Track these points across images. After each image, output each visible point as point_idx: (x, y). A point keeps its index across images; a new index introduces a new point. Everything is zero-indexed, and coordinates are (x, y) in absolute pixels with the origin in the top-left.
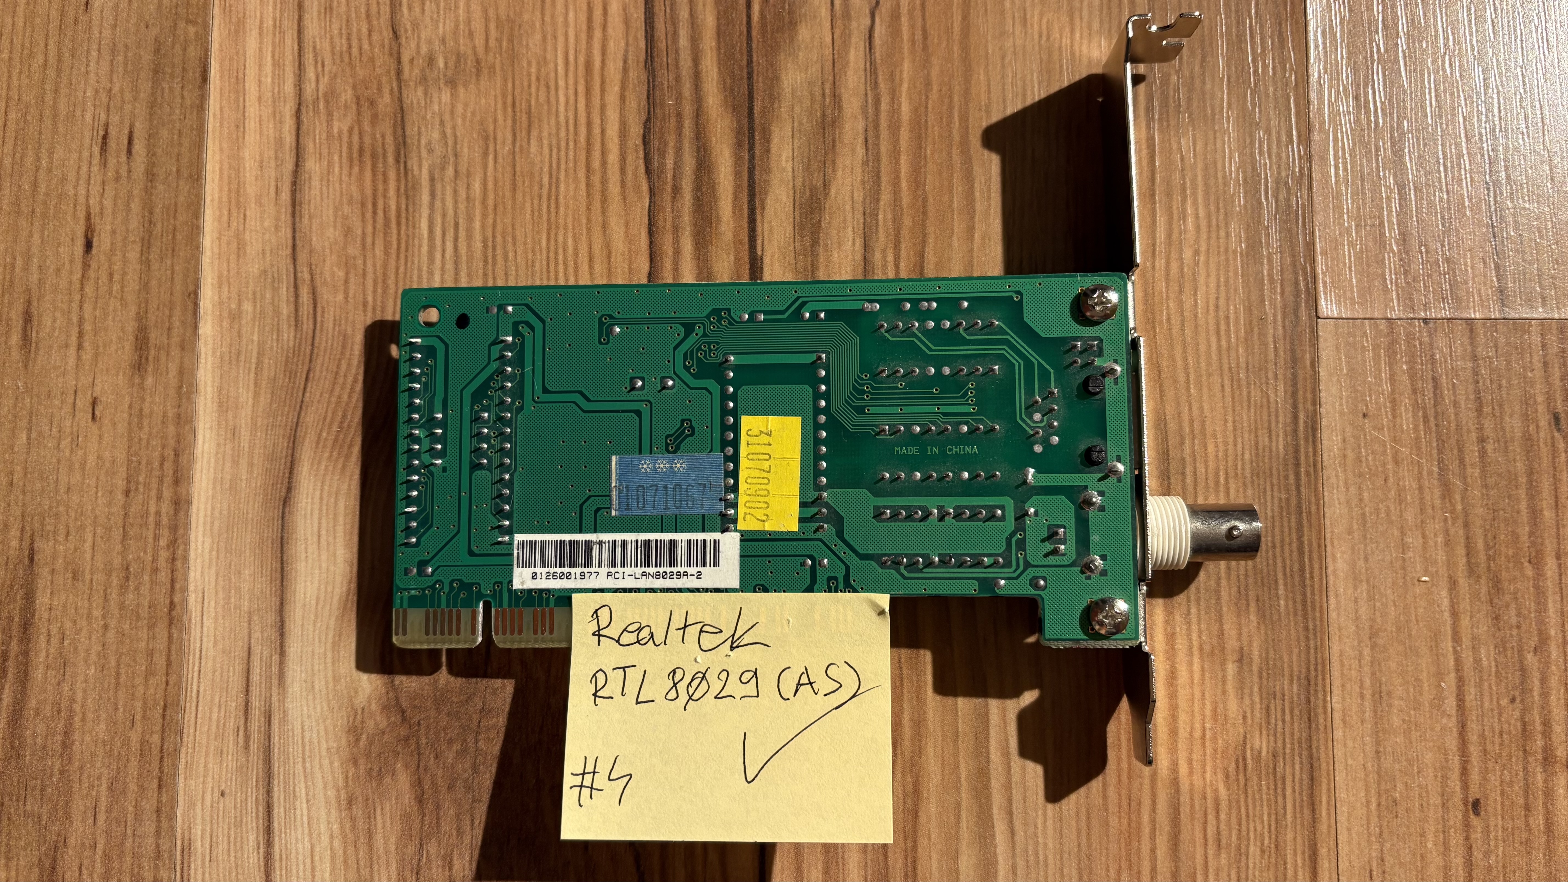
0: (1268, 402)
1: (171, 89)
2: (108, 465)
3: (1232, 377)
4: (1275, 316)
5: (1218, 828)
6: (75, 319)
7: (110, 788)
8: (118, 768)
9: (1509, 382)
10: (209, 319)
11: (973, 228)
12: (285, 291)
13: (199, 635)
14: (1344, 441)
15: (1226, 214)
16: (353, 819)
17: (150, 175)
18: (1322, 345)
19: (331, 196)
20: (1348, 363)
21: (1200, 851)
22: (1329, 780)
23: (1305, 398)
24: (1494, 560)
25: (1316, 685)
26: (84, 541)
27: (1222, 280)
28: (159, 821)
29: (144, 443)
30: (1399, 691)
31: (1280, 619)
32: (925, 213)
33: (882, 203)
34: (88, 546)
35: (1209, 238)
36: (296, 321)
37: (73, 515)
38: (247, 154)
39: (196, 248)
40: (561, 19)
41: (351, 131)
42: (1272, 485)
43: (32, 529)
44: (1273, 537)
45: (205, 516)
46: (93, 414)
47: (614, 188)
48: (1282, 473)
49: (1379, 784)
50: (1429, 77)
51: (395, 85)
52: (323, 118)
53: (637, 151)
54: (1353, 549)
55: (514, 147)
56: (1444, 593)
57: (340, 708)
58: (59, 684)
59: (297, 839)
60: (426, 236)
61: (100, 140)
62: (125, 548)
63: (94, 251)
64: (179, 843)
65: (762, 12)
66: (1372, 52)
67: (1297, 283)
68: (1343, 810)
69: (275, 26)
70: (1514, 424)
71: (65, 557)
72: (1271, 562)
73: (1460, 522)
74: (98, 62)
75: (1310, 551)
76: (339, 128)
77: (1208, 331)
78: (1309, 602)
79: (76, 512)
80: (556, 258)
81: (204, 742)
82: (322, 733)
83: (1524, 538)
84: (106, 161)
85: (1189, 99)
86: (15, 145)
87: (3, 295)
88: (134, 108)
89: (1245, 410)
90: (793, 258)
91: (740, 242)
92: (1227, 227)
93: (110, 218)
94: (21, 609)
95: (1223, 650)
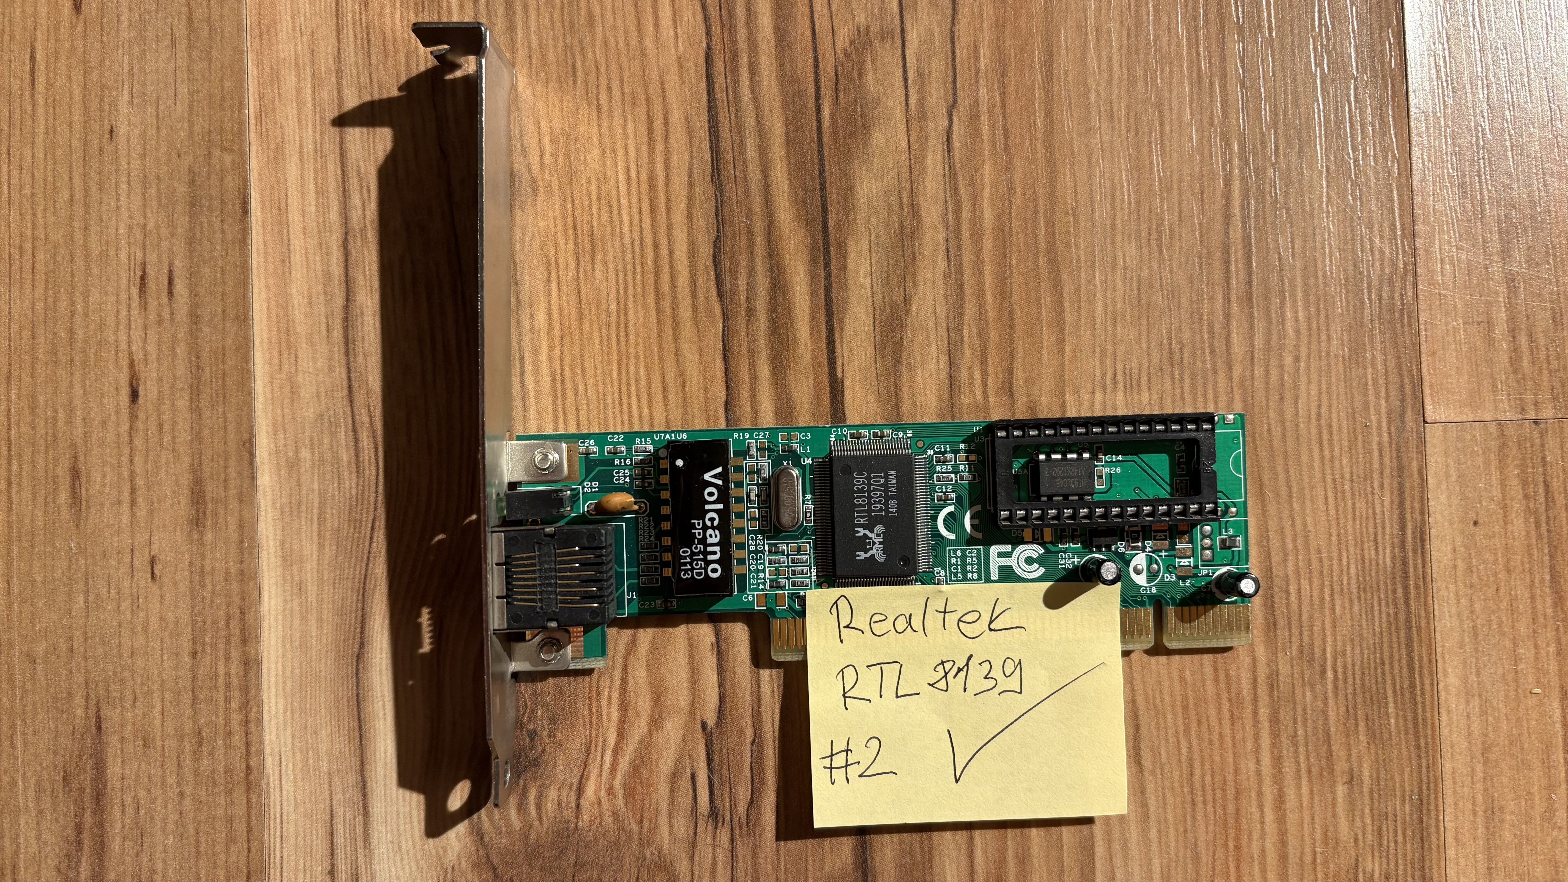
0: (1374, 513)
1: (210, 224)
2: (171, 626)
3: (1335, 488)
4: (1379, 422)
6: (126, 474)
10: (266, 467)
11: (1064, 340)
12: (343, 436)
13: (278, 799)
14: (1455, 551)
15: (1327, 316)
17: (195, 318)
18: (1429, 450)
20: (1457, 469)
25: (1429, 804)
26: (153, 707)
27: (1324, 386)
29: (208, 602)
30: (1512, 806)
31: (1390, 738)
32: (1012, 327)
33: (966, 318)
34: (157, 712)
35: (1309, 343)
36: (358, 467)
37: (139, 680)
38: (294, 291)
39: (249, 395)
40: (619, 131)
42: (1380, 600)
43: (98, 697)
44: (1382, 654)
45: (277, 675)
46: (153, 573)
47: (685, 313)
48: (1390, 587)
51: (447, 209)
53: (708, 273)
54: (1465, 663)
55: (578, 272)
56: (1556, 704)
57: (429, 867)
58: (137, 855)
61: (138, 281)
62: (196, 712)
63: (141, 400)
65: (832, 116)
67: (1402, 387)
69: (315, 150)
71: (134, 724)
72: (1380, 679)
74: (129, 196)
75: (1421, 667)
77: (1310, 441)
78: (1420, 720)
79: (142, 677)
80: (628, 390)
84: (146, 303)
85: (1287, 194)
86: (46, 289)
87: (46, 452)
88: (172, 245)
89: (1350, 523)
90: (875, 380)
91: (819, 364)
92: (1328, 330)
93: (155, 364)
94: (92, 780)
95: (1332, 772)
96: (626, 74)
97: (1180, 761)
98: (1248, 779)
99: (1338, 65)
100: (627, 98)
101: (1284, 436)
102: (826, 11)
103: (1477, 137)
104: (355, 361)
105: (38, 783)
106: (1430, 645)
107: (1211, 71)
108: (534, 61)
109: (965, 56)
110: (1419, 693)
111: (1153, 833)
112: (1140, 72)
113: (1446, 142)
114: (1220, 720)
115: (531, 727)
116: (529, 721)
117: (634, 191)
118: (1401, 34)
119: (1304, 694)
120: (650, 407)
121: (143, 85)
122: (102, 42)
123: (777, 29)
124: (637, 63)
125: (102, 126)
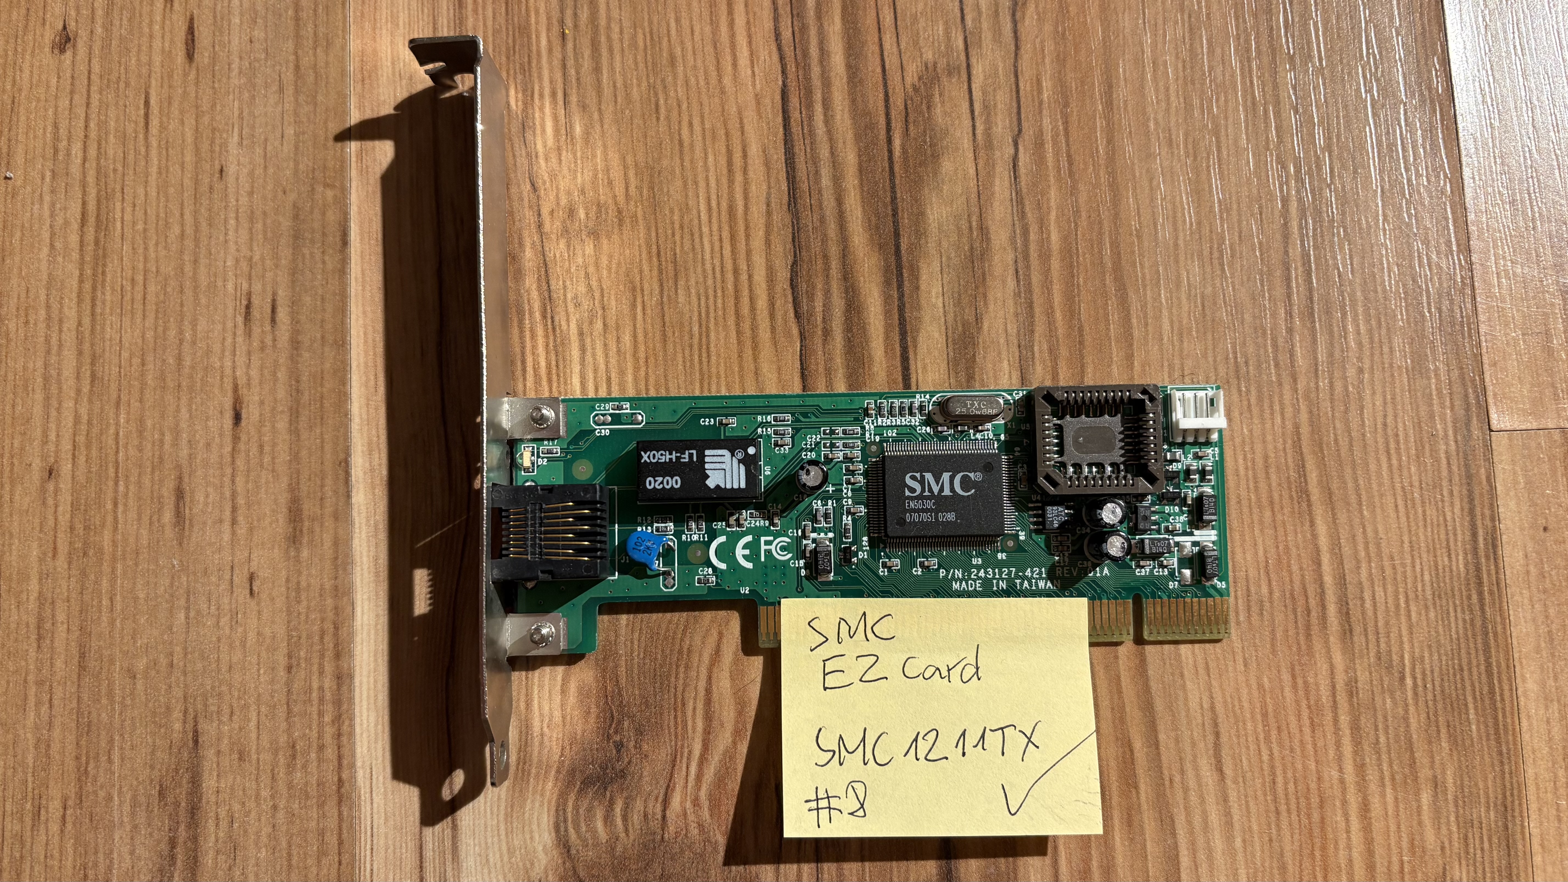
0: (1445, 520)
1: (312, 254)
2: (268, 641)
3: (1405, 496)
4: (1445, 431)
6: (228, 494)
10: (361, 486)
11: (1133, 355)
12: (436, 455)
13: (369, 812)
14: (1526, 556)
15: (1388, 329)
17: (295, 344)
18: (1494, 457)
20: (1524, 476)
23: (1483, 514)
25: (1513, 810)
26: (249, 720)
27: (1388, 397)
29: (303, 617)
31: (1472, 745)
32: (1081, 343)
33: (1037, 335)
34: (253, 724)
35: (1372, 355)
36: (450, 485)
37: (236, 694)
39: (345, 415)
40: (700, 163)
42: (1455, 606)
43: (196, 711)
44: (1460, 660)
45: (369, 689)
46: (251, 589)
47: (765, 334)
48: (1464, 593)
51: (536, 238)
53: (785, 296)
54: (1542, 668)
55: (662, 298)
58: (230, 869)
61: (243, 310)
62: (290, 726)
63: (243, 423)
65: (903, 146)
67: (1466, 396)
71: (230, 737)
72: (1459, 686)
74: (236, 231)
75: (1499, 673)
77: (1377, 451)
78: (1501, 727)
79: (239, 691)
84: (250, 331)
85: (1343, 213)
86: (157, 318)
87: (153, 472)
88: (276, 275)
89: (1421, 530)
92: (1390, 342)
93: (258, 389)
94: (188, 793)
95: (1416, 779)
96: (706, 110)
97: (1262, 769)
98: (1332, 787)
99: (1387, 90)
100: (708, 134)
101: (1351, 445)
102: (895, 50)
103: (1525, 157)
104: (448, 383)
105: (134, 798)
106: (1508, 651)
107: (1265, 99)
108: (619, 100)
109: (1028, 89)
110: (1498, 698)
111: (1238, 842)
112: (1196, 102)
113: (1495, 162)
114: (1300, 727)
115: (617, 738)
116: (616, 732)
117: (714, 220)
118: (1446, 62)
119: (1384, 700)
121: (253, 127)
122: (214, 88)
123: (849, 67)
124: (717, 100)
125: (212, 166)
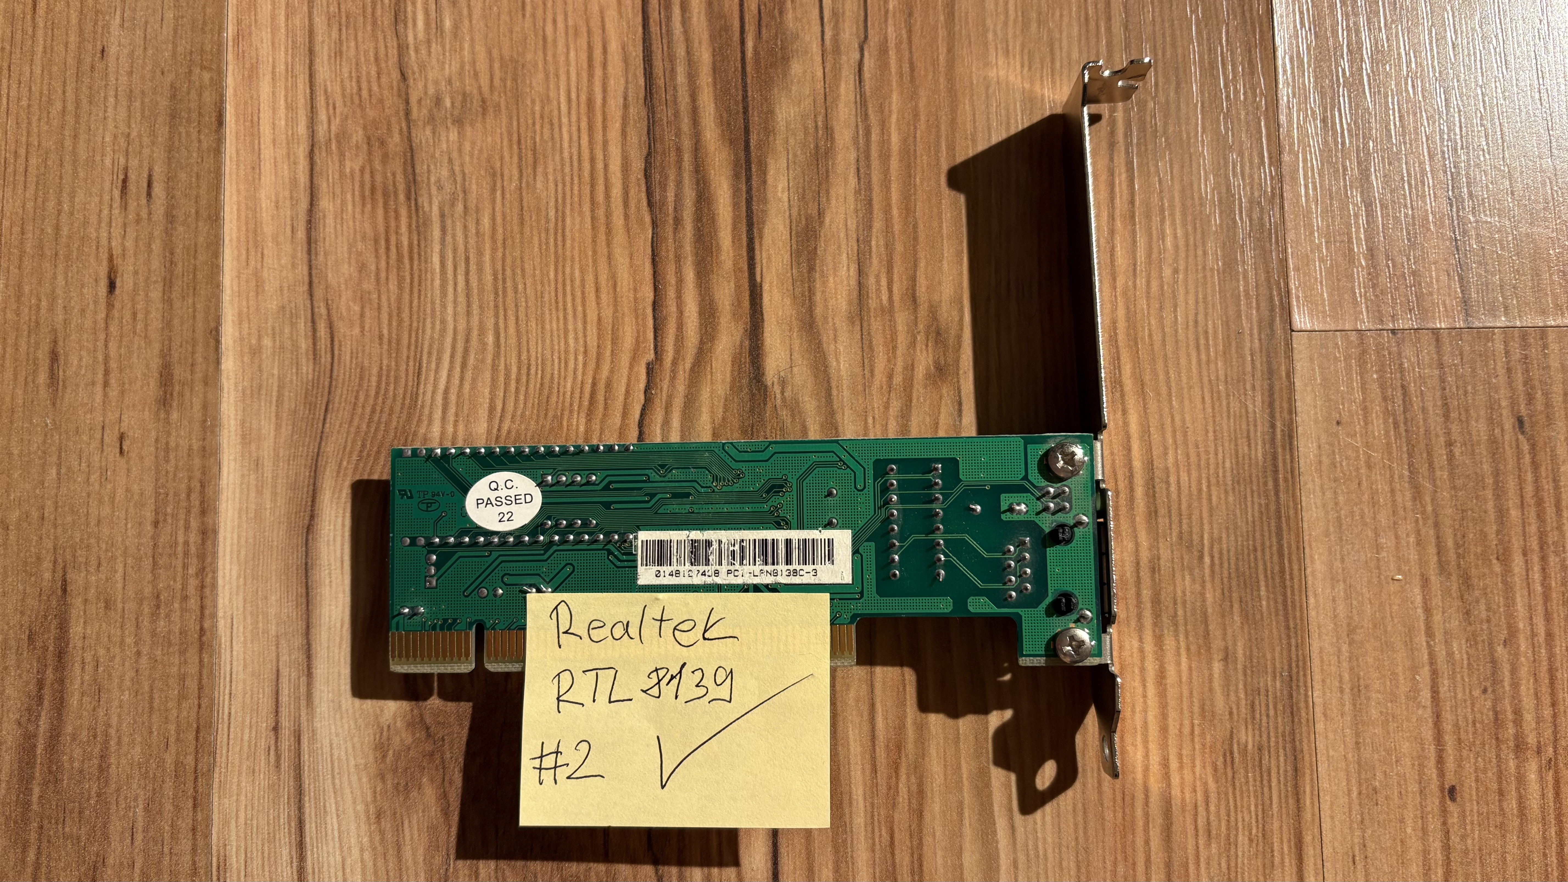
0: (1247, 412)
1: (188, 134)
2: (136, 497)
3: (1211, 388)
4: (1251, 329)
5: (1208, 819)
6: (101, 358)
7: (147, 809)
8: (154, 789)
9: (1474, 388)
10: (231, 354)
12: (302, 326)
13: (228, 659)
14: (1319, 447)
15: (1203, 233)
16: (382, 833)
17: (170, 217)
18: (1296, 356)
19: (345, 233)
20: (1321, 373)
21: (1191, 842)
22: (1312, 771)
23: (1282, 407)
24: (1464, 558)
25: (1298, 680)
26: (116, 572)
27: (1201, 296)
28: (194, 839)
29: (171, 475)
30: (1377, 685)
31: (1262, 619)
32: (916, 239)
33: (874, 230)
34: (119, 576)
35: (1187, 256)
36: (315, 355)
37: (104, 546)
38: (263, 196)
39: (216, 286)
40: (562, 59)
41: (362, 171)
42: (1252, 491)
43: (65, 561)
44: (1254, 541)
45: (232, 544)
46: (121, 448)
47: (618, 221)
48: (1261, 480)
49: (1359, 773)
50: (1393, 98)
51: (404, 125)
52: (336, 158)
53: (639, 185)
54: (1330, 550)
55: (521, 183)
56: (1417, 590)
57: (367, 726)
58: (94, 710)
59: (328, 852)
60: (438, 270)
61: (120, 184)
62: (155, 578)
63: (118, 291)
64: (215, 860)
65: (755, 48)
66: (1337, 76)
67: (1271, 298)
68: (1326, 799)
69: (287, 70)
70: (1480, 428)
71: (97, 587)
72: (1253, 565)
73: (1430, 522)
74: (115, 108)
75: (1290, 554)
76: (351, 168)
77: (1188, 346)
78: (1290, 604)
79: (107, 544)
80: (564, 289)
81: (237, 762)
82: (350, 751)
83: (1492, 536)
84: (126, 204)
85: (1166, 124)
86: (37, 189)
87: (29, 336)
88: (153, 152)
89: (1225, 420)
90: (790, 284)
91: (740, 270)
92: (1204, 246)
93: (132, 259)
94: (55, 638)
95: (1209, 649)
96: (570, 8)
98: (1132, 656)
99: (1212, 12)
100: (571, 31)
101: (1164, 340)
104: (316, 259)
105: (5, 641)
106: (1298, 533)
110: (1288, 577)
112: (1033, 16)
113: (1309, 81)
117: (574, 112)
119: (1183, 576)
120: (584, 305)
121: (134, 11)
125: (95, 46)
